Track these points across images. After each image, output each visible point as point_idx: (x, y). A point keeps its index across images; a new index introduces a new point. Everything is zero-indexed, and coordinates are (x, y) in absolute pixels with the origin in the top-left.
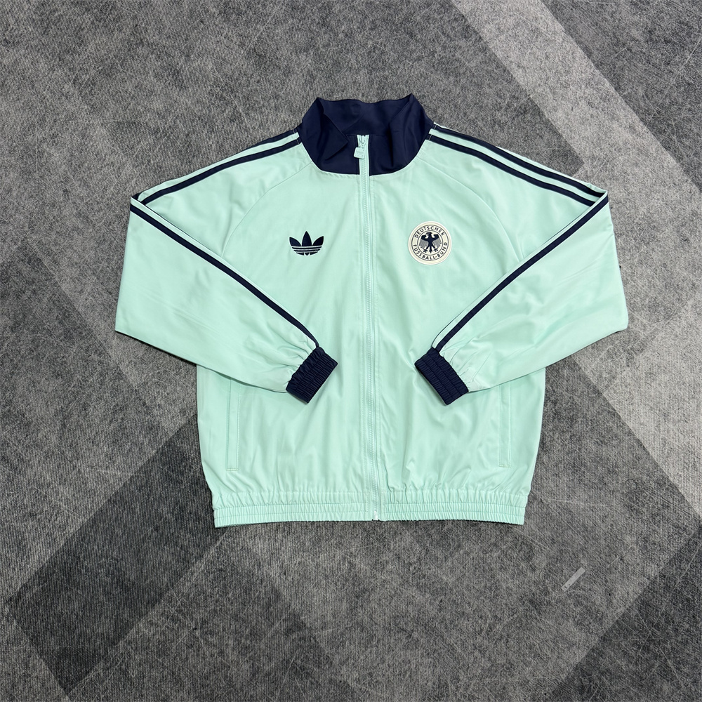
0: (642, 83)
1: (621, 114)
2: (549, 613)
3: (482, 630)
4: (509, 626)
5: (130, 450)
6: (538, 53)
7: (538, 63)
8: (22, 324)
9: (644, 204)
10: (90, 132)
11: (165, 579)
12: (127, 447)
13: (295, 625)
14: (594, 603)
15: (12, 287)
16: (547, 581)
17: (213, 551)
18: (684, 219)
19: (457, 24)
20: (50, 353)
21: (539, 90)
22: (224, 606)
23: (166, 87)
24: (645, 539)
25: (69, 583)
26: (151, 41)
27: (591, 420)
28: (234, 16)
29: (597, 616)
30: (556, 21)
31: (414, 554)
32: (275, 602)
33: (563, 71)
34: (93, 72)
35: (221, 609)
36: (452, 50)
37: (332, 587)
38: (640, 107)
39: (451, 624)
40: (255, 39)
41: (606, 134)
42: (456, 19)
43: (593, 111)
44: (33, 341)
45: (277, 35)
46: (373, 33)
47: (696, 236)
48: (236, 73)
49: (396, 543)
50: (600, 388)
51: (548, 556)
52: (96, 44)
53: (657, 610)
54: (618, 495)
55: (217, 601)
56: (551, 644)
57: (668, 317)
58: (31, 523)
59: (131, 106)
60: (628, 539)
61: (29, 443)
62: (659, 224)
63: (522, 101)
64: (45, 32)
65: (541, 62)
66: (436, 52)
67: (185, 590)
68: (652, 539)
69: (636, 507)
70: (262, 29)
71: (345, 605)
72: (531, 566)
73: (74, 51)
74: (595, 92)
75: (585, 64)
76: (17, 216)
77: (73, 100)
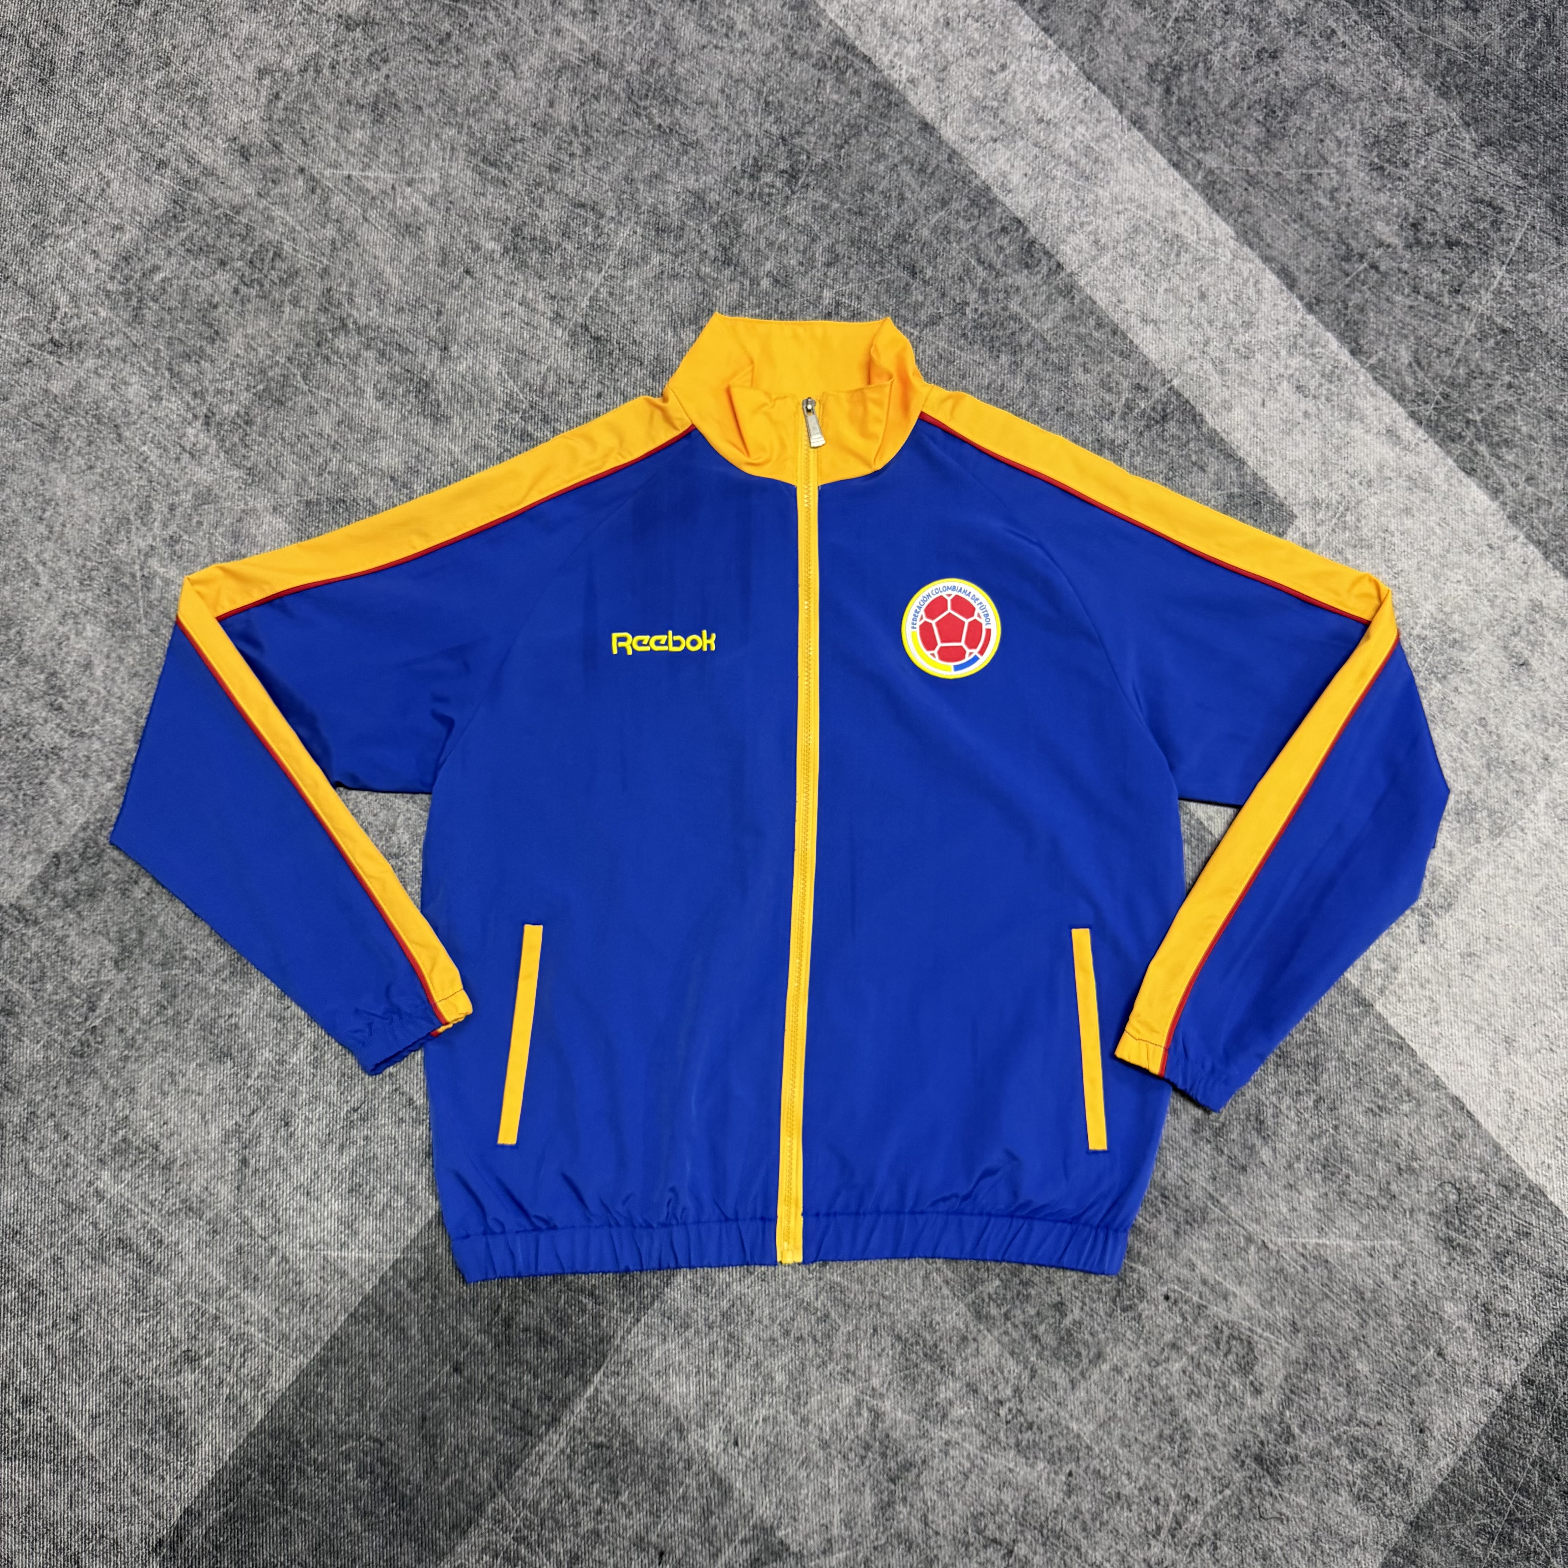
0: (1406, 337)
1: (1365, 404)
2: (1297, 1481)
3: (1159, 1528)
4: (1215, 1514)
5: (388, 1205)
6: (1184, 289)
7: (1185, 310)
8: (137, 951)
9: (1430, 594)
10: (250, 526)
11: (485, 1475)
12: (381, 1198)
13: (767, 1548)
14: (1389, 1452)
15: (108, 873)
16: (1288, 1413)
17: (580, 1406)
18: (1515, 620)
19: (1007, 240)
20: (203, 1009)
21: (1191, 368)
22: (613, 1520)
23: (404, 418)
24: (1486, 1308)
25: (281, 1499)
26: (363, 321)
27: (1355, 1064)
28: (535, 255)
29: (1398, 1480)
30: (1215, 216)
31: (1007, 1381)
32: (721, 1504)
33: (1237, 324)
34: (245, 397)
35: (607, 1528)
36: (1001, 296)
37: (838, 1464)
38: (1404, 388)
39: (1093, 1520)
40: (585, 303)
41: (1338, 449)
42: (1004, 230)
43: (1308, 405)
44: (164, 986)
45: (631, 291)
46: (832, 271)
47: (1543, 654)
48: (552, 379)
49: (966, 1359)
50: (1368, 992)
51: (1286, 1360)
52: (246, 336)
53: (1521, 1456)
54: (1422, 1217)
55: (599, 1512)
56: (1307, 1545)
57: (1497, 831)
58: (189, 1377)
59: (333, 466)
60: (1449, 1308)
61: (174, 1204)
62: (1464, 634)
63: (1157, 395)
64: (137, 317)
65: (1191, 307)
66: (967, 304)
67: (529, 1495)
68: (1500, 1305)
69: (1462, 1239)
70: (598, 279)
71: (869, 1501)
72: (1252, 1383)
73: (201, 354)
74: (1308, 363)
75: (1284, 305)
76: (109, 719)
77: (206, 459)
